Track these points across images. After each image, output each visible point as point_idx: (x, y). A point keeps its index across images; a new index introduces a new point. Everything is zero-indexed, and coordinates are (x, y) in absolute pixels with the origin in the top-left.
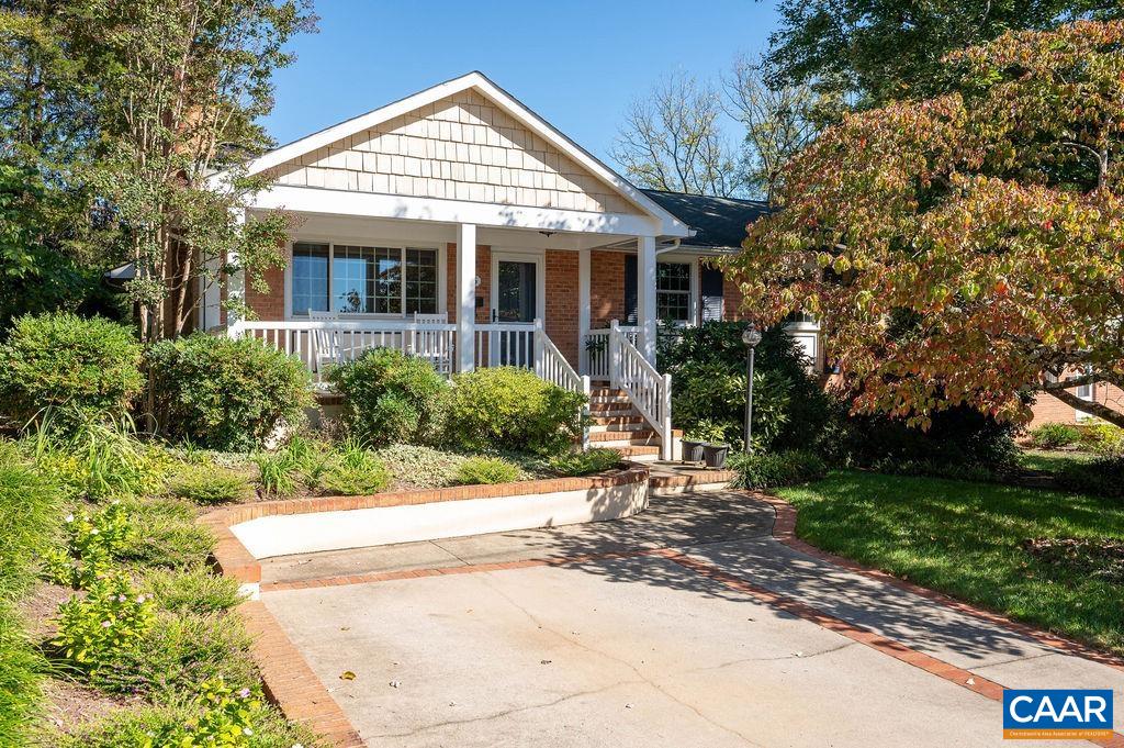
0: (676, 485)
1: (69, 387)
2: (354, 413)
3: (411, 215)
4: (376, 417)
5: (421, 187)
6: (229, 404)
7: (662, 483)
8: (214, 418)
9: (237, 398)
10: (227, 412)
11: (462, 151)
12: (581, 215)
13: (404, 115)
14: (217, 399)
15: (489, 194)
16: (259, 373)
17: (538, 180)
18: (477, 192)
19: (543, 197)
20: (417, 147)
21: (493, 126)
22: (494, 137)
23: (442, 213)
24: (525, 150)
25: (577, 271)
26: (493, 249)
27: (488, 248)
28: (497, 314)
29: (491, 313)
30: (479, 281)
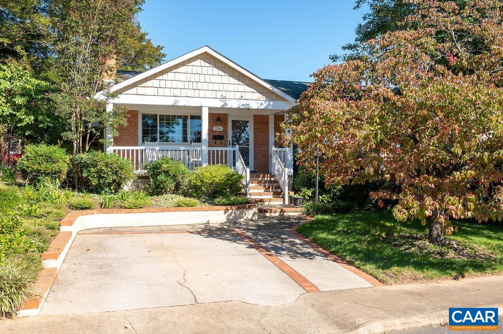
0: (276, 212)
1: (41, 170)
2: (150, 182)
3: (180, 104)
4: (157, 183)
5: (184, 93)
6: (100, 177)
7: (269, 211)
8: (94, 182)
9: (102, 175)
10: (100, 180)
11: (202, 78)
12: (256, 102)
13: (177, 64)
14: (96, 175)
15: (214, 94)
16: (111, 166)
17: (236, 88)
18: (209, 94)
19: (238, 95)
20: (183, 77)
21: (215, 67)
22: (216, 71)
23: (194, 103)
24: (230, 76)
25: (268, 124)
26: (228, 115)
27: (226, 115)
28: (231, 143)
29: (228, 142)
30: (222, 128)
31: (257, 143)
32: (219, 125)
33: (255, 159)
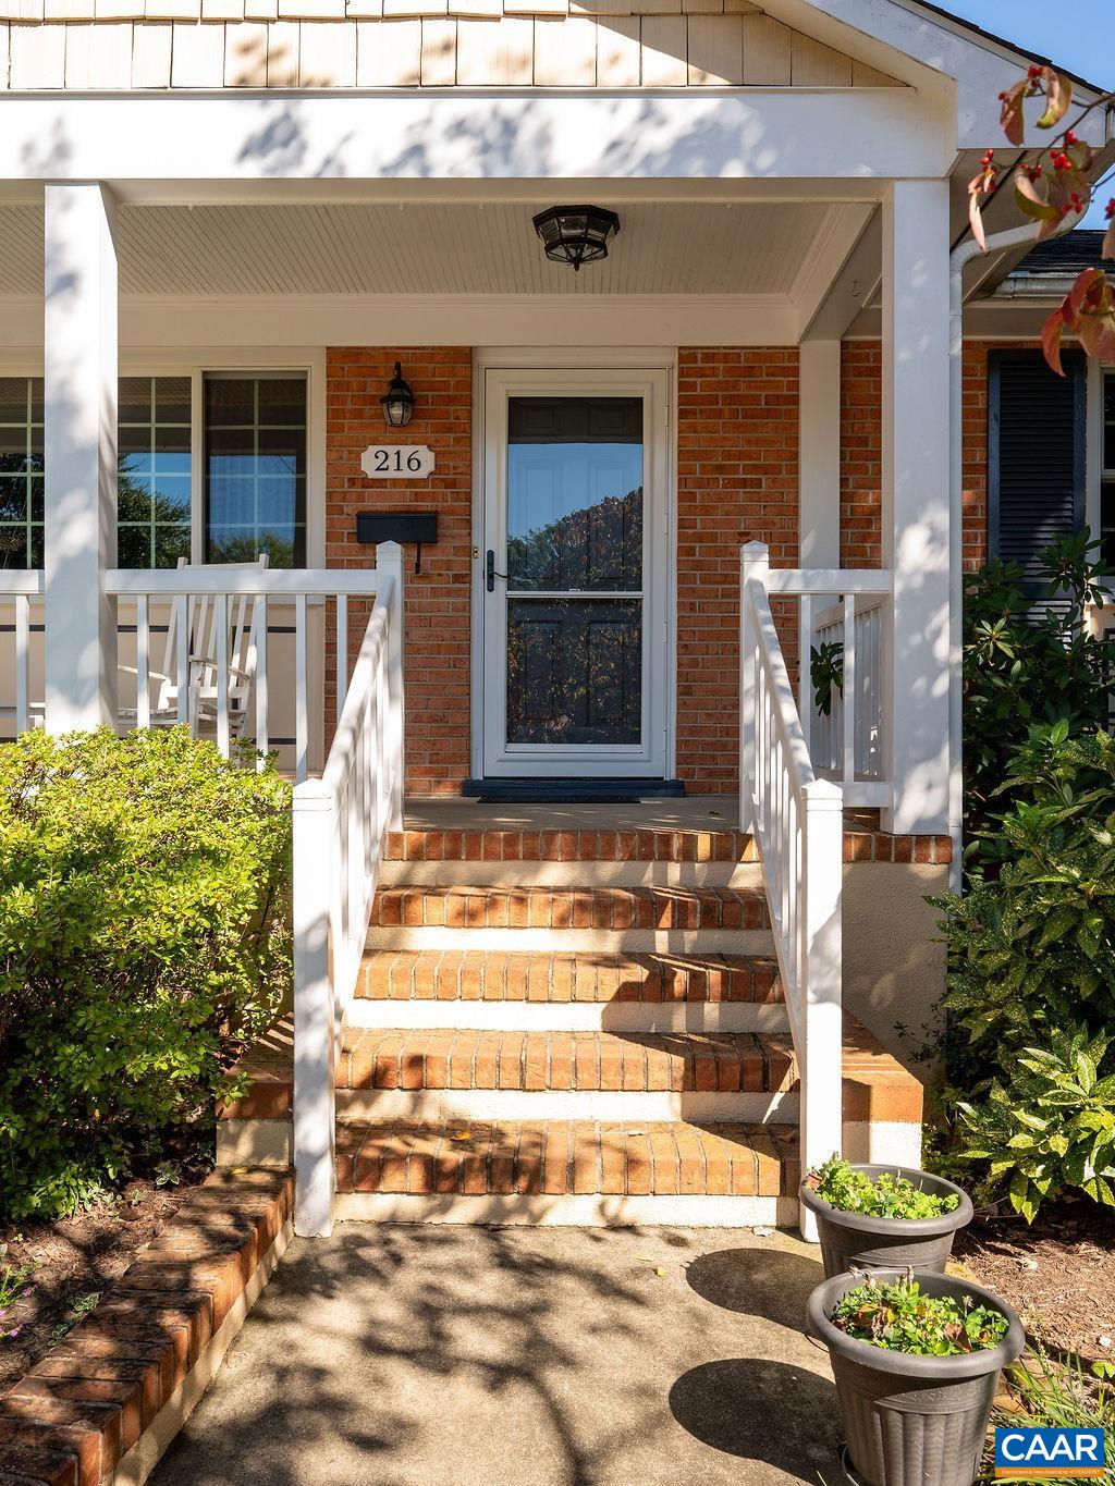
25: (794, 416)
26: (483, 359)
27: (465, 356)
28: (501, 566)
29: (479, 565)
30: (427, 459)
31: (698, 565)
32: (400, 432)
33: (684, 691)
